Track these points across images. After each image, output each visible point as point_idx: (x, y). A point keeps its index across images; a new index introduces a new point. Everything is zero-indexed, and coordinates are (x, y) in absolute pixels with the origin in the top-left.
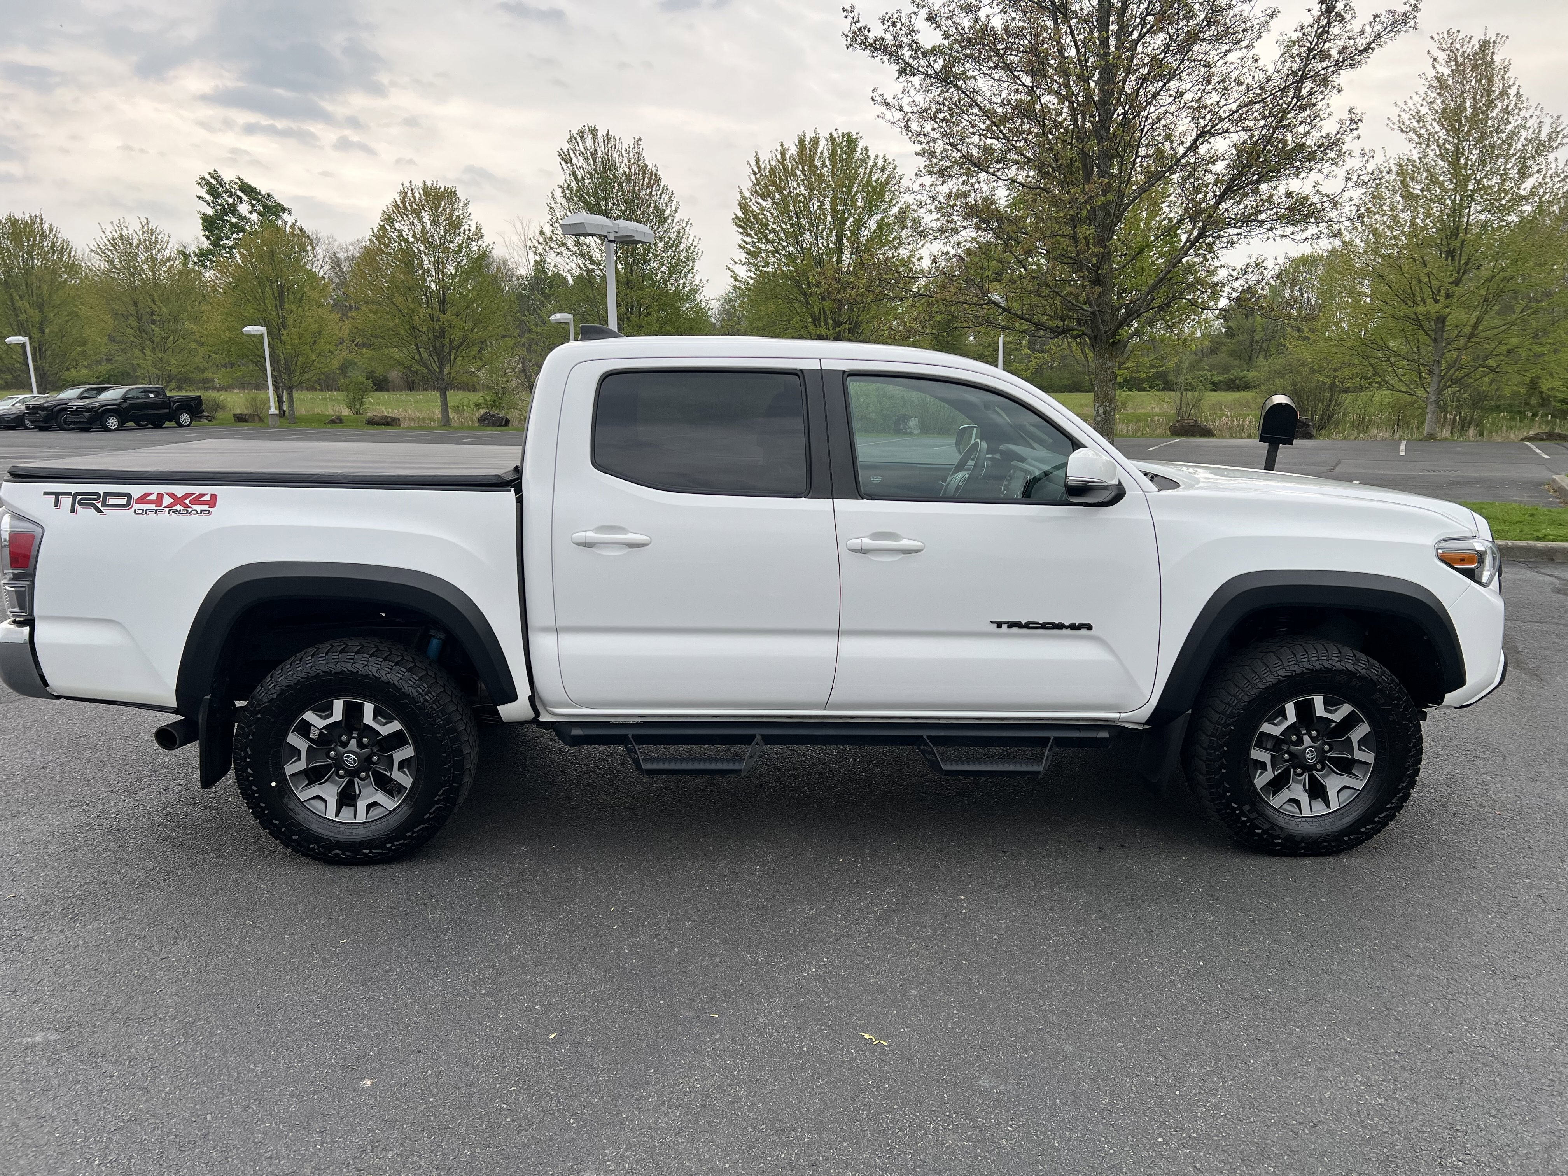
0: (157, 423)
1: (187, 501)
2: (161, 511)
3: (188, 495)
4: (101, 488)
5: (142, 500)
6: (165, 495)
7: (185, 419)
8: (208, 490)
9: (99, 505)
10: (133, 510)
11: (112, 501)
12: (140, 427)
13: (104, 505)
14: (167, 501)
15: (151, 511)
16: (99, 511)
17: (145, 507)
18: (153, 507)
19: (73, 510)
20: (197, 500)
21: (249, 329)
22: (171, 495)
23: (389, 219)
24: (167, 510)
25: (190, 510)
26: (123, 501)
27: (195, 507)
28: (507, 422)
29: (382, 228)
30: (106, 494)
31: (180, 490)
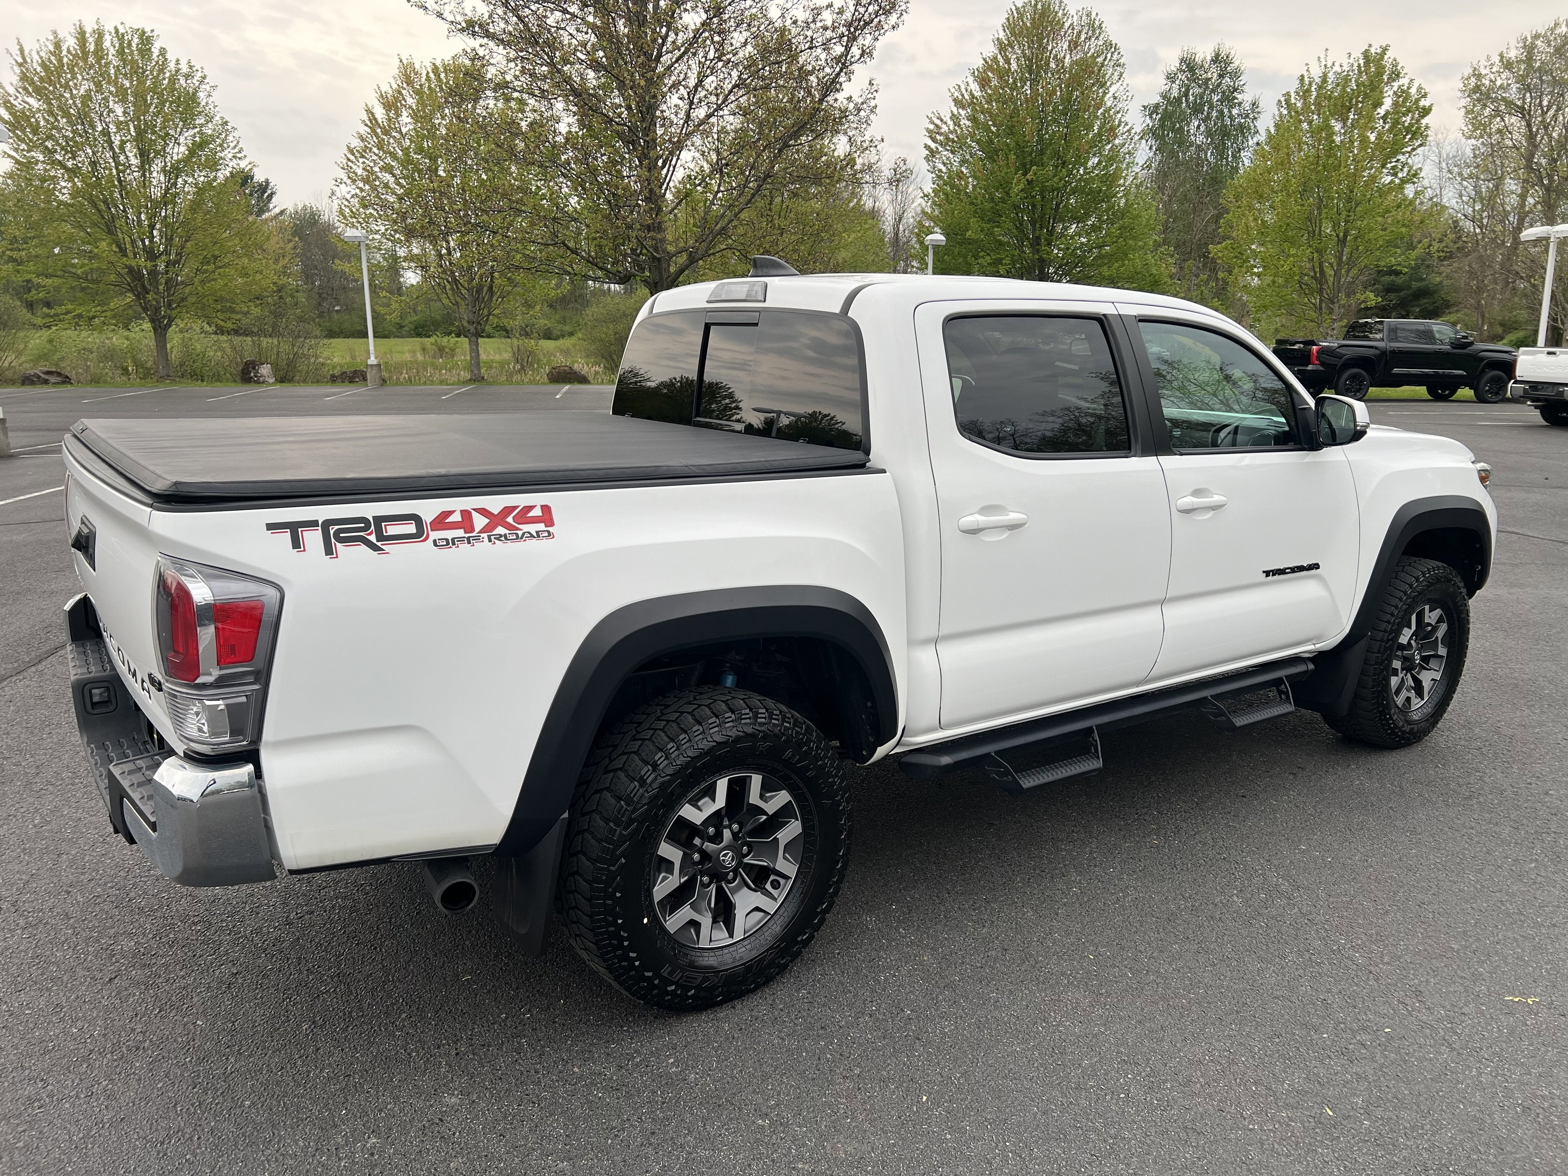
1: (510, 520)
2: (477, 539)
3: (508, 510)
4: (369, 510)
5: (441, 522)
6: (473, 513)
8: (536, 499)
9: (373, 538)
10: (431, 540)
11: (392, 530)
13: (381, 537)
14: (479, 522)
15: (461, 539)
16: (375, 548)
17: (450, 534)
18: (460, 533)
19: (329, 550)
20: (524, 515)
22: (483, 512)
24: (485, 535)
25: (520, 533)
26: (410, 528)
27: (526, 528)
30: (379, 520)
31: (495, 503)
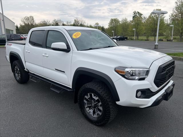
0: (123, 40)
5: (9, 44)
7: (125, 39)
12: (121, 40)
21: (133, 29)
23: (151, 14)
28: (163, 40)
29: (150, 15)
